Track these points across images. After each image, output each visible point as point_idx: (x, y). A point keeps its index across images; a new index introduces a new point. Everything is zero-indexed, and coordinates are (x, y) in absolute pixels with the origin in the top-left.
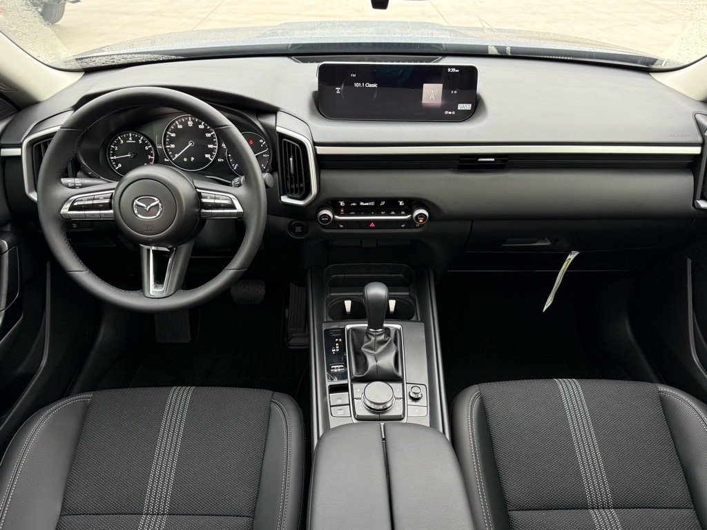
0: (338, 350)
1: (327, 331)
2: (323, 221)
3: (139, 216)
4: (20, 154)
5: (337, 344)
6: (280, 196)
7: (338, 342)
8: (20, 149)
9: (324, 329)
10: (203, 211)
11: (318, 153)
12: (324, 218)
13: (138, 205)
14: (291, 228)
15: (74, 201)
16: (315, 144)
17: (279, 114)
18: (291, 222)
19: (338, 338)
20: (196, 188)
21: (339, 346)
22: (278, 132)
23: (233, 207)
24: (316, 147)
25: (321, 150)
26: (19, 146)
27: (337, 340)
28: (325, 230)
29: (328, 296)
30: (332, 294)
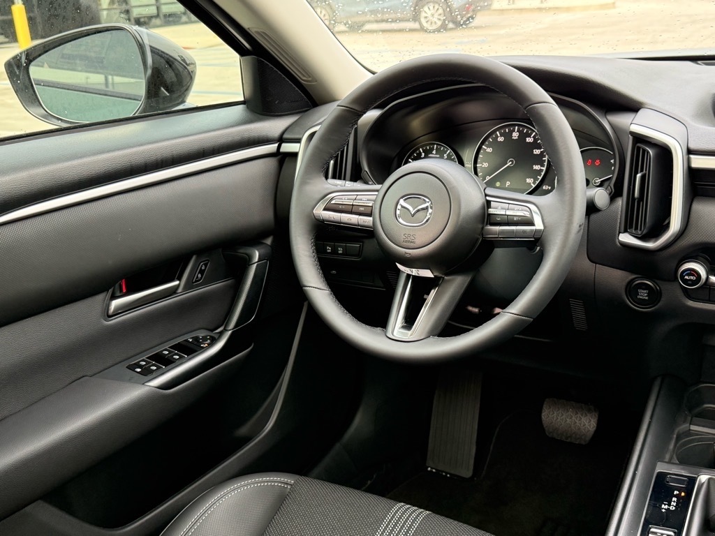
0: (672, 508)
1: (661, 476)
2: (685, 281)
3: (400, 220)
4: (297, 151)
5: (674, 499)
6: (620, 233)
7: (676, 496)
8: (298, 145)
9: (658, 470)
10: (490, 227)
11: (694, 165)
12: (687, 275)
13: (402, 207)
14: (631, 289)
15: (332, 199)
16: (690, 152)
17: (641, 112)
18: (632, 281)
19: (680, 490)
20: (486, 195)
21: (678, 503)
22: (632, 133)
23: (531, 223)
24: (692, 156)
25: (699, 162)
26: (298, 141)
27: (676, 492)
28: (691, 303)
29: (684, 427)
30: (693, 428)
